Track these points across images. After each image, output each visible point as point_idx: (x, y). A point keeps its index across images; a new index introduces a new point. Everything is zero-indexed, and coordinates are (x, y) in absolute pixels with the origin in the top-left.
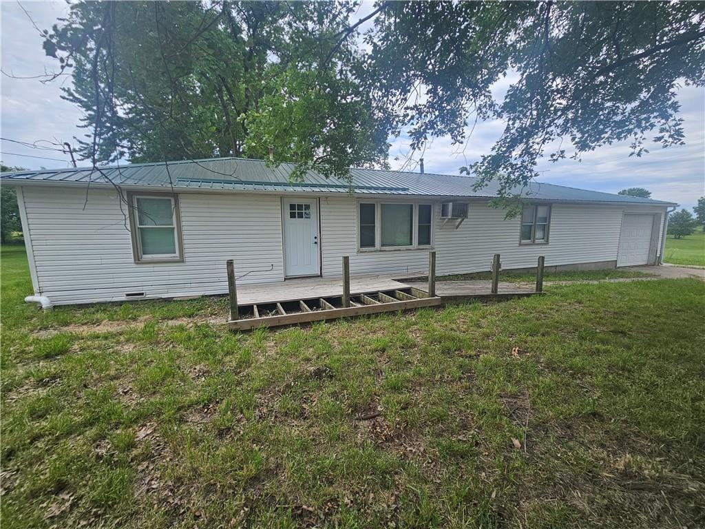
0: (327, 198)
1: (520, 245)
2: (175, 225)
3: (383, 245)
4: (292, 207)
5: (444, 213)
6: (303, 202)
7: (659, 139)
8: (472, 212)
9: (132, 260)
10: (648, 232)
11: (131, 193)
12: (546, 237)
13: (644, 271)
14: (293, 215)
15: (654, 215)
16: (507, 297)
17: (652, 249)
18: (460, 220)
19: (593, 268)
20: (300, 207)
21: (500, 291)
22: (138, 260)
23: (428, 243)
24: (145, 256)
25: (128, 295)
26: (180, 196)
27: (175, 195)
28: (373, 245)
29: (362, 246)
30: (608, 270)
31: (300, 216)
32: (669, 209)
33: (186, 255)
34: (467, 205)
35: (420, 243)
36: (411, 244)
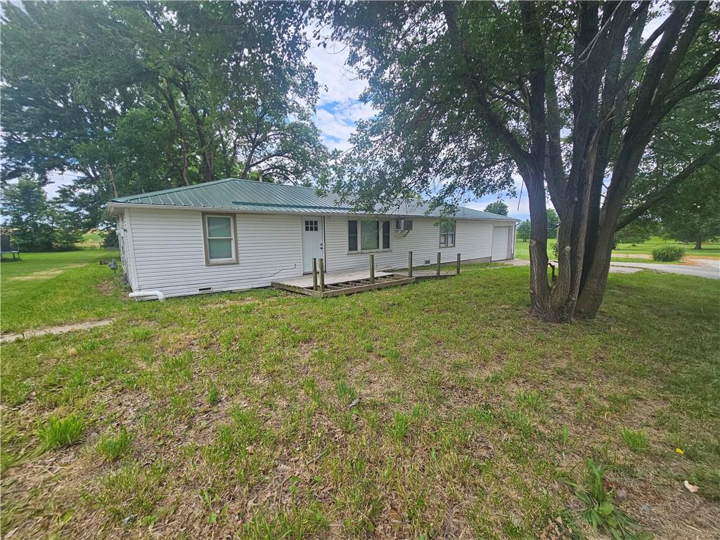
0: (330, 217)
1: (440, 247)
2: (233, 236)
3: (362, 249)
4: (307, 223)
5: (398, 226)
6: (314, 219)
7: (508, 194)
8: (414, 225)
9: (204, 263)
10: (507, 237)
11: (204, 214)
12: (453, 242)
13: (506, 263)
14: (307, 229)
15: (509, 227)
16: (445, 277)
17: (509, 250)
18: (407, 231)
19: (479, 262)
20: (311, 223)
21: (441, 274)
22: (208, 264)
23: (388, 247)
24: (212, 260)
25: (200, 290)
26: (237, 215)
27: (234, 215)
28: (356, 249)
29: (350, 250)
30: (488, 262)
31: (312, 229)
32: (517, 223)
33: (240, 259)
34: (411, 222)
35: (384, 247)
36: (378, 248)
